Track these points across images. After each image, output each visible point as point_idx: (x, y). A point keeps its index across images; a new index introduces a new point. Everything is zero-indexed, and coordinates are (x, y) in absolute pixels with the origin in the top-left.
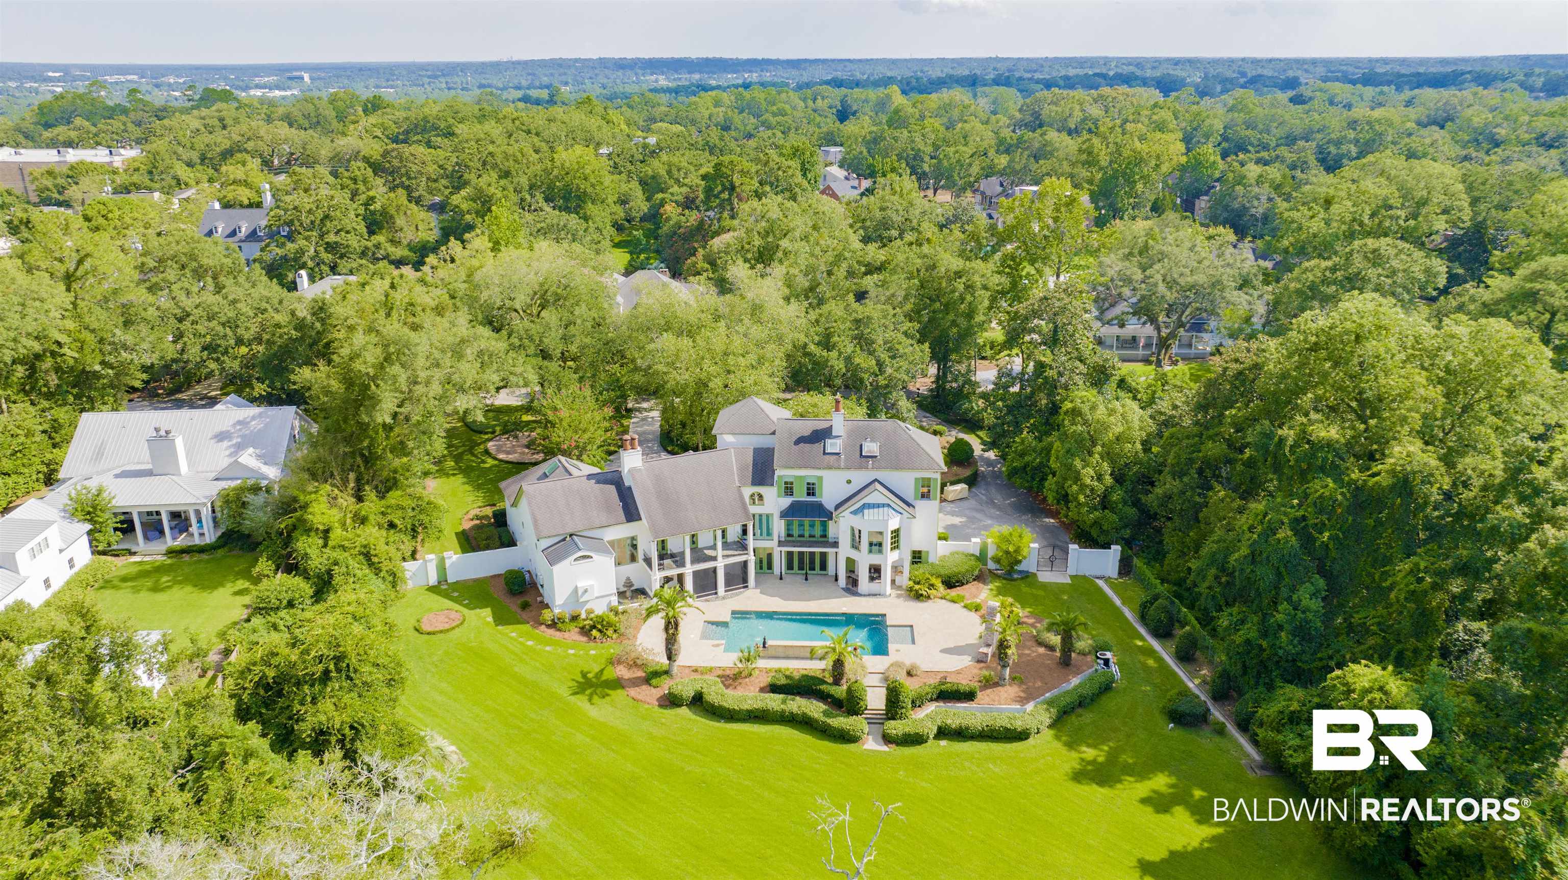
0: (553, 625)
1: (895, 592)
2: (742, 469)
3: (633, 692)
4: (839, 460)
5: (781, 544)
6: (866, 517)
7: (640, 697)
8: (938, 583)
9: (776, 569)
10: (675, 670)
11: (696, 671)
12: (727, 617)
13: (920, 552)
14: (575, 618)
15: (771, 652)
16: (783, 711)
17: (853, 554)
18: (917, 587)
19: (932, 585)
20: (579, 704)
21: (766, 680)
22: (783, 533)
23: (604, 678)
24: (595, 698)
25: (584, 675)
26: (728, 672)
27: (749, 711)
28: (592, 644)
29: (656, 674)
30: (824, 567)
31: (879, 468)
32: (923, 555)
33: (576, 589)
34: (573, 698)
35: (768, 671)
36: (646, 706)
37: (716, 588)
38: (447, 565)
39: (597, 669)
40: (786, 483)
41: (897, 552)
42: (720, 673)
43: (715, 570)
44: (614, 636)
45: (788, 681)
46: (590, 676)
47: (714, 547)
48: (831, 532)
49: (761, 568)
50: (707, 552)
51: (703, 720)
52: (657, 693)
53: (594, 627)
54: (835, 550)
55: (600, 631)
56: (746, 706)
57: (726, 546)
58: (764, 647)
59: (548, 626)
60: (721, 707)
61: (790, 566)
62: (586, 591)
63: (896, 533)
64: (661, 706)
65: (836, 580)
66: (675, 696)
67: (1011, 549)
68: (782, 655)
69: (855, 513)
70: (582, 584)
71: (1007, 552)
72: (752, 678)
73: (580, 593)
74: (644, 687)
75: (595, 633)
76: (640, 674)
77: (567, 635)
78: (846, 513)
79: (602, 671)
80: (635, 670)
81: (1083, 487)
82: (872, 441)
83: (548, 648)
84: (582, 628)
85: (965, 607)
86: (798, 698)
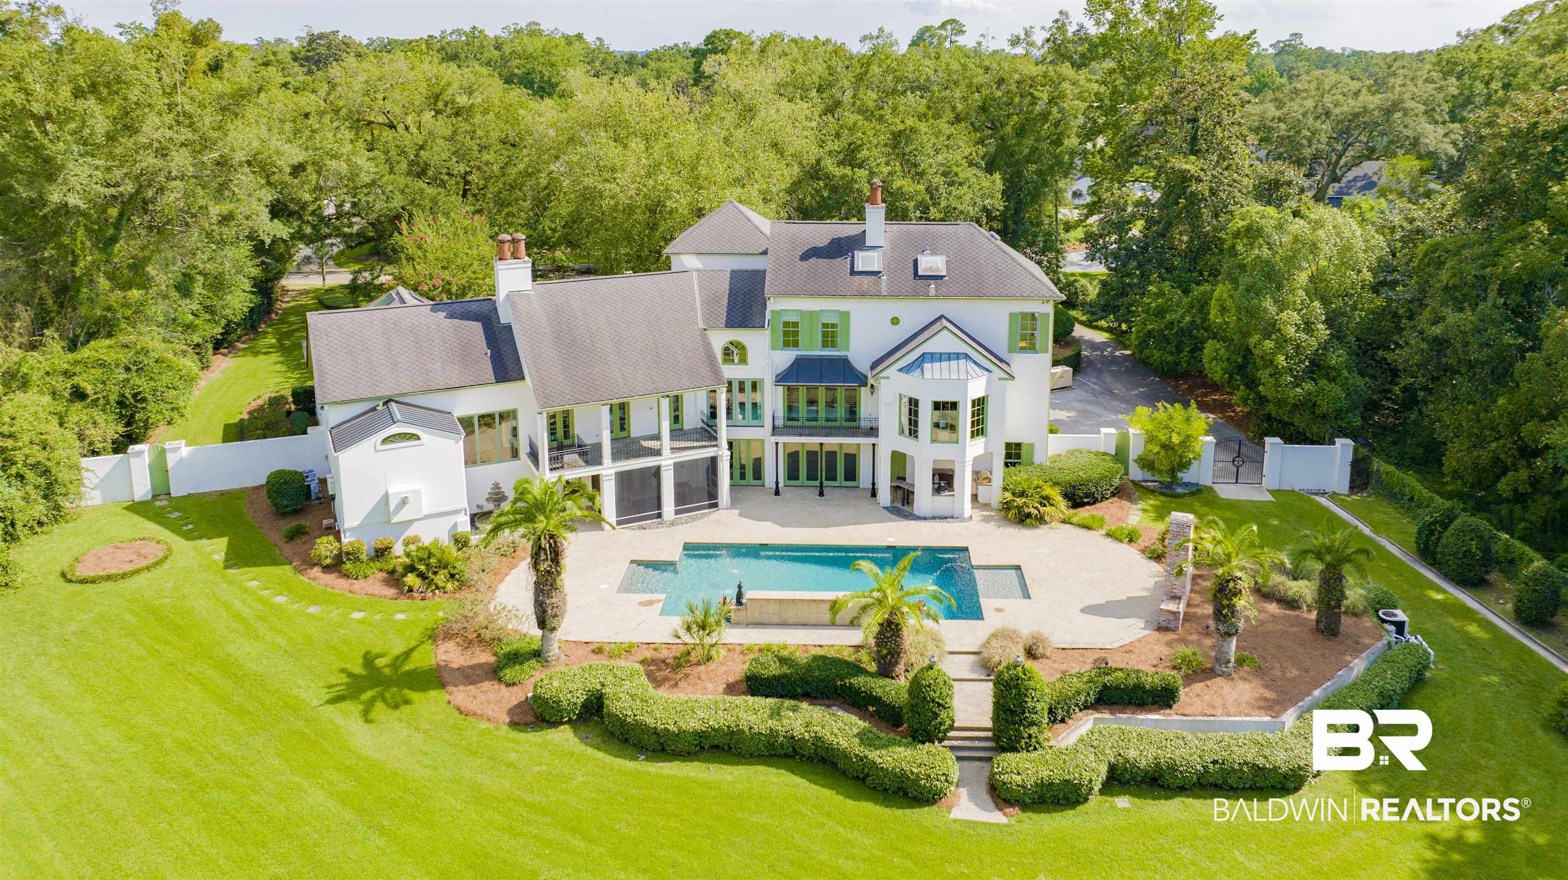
0: (336, 565)
1: (978, 514)
2: (709, 302)
3: (461, 695)
4: (877, 284)
5: (775, 430)
6: (928, 375)
7: (472, 706)
8: (1055, 494)
9: (769, 478)
10: (554, 650)
11: (599, 651)
12: (673, 553)
13: (1018, 445)
14: (381, 553)
15: (752, 613)
16: (773, 733)
17: (905, 445)
18: (1020, 501)
19: (1047, 498)
20: (340, 722)
21: (738, 669)
22: (781, 412)
23: (408, 667)
24: (380, 706)
25: (369, 660)
26: (664, 654)
27: (700, 735)
28: (404, 602)
29: (516, 658)
30: (851, 474)
31: (946, 296)
32: (1024, 452)
33: (386, 496)
34: (330, 708)
35: (744, 651)
36: (484, 725)
37: (659, 506)
38: (170, 465)
39: (398, 648)
40: (786, 324)
41: (980, 441)
42: (648, 654)
43: (656, 472)
44: (449, 586)
45: (785, 670)
46: (380, 662)
47: (657, 437)
48: (865, 410)
49: (743, 476)
50: (646, 444)
51: (600, 755)
52: (514, 696)
53: (411, 568)
54: (872, 440)
55: (422, 576)
56: (692, 724)
57: (678, 433)
58: (739, 602)
59: (327, 569)
60: (640, 727)
61: (793, 474)
62: (404, 501)
63: (980, 404)
64: (515, 724)
65: (874, 494)
66: (546, 702)
67: (1176, 439)
68: (776, 619)
69: (907, 369)
70: (397, 489)
71: (1167, 447)
72: (712, 666)
73: (392, 506)
74: (487, 685)
75: (411, 579)
76: (485, 657)
77: (357, 585)
78: (892, 371)
79: (408, 654)
80: (477, 650)
81: (1283, 341)
82: (934, 252)
83: (312, 610)
84: (392, 572)
85: (1108, 535)
86: (804, 705)
